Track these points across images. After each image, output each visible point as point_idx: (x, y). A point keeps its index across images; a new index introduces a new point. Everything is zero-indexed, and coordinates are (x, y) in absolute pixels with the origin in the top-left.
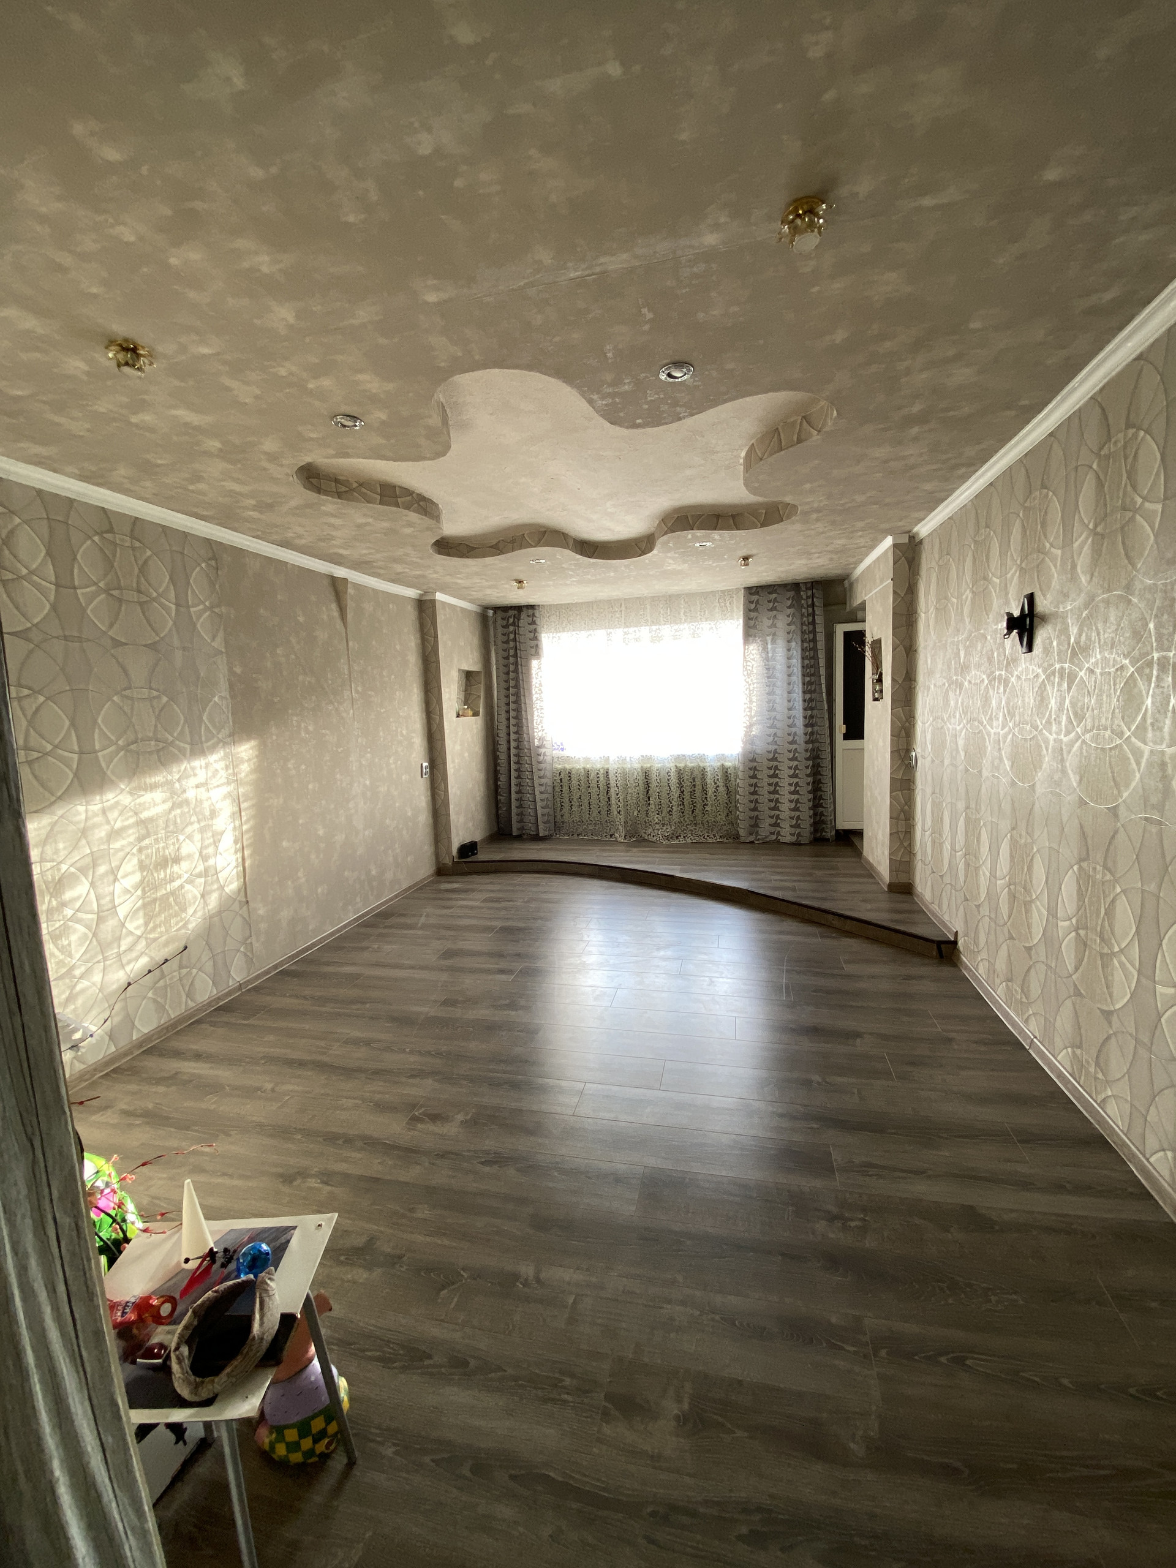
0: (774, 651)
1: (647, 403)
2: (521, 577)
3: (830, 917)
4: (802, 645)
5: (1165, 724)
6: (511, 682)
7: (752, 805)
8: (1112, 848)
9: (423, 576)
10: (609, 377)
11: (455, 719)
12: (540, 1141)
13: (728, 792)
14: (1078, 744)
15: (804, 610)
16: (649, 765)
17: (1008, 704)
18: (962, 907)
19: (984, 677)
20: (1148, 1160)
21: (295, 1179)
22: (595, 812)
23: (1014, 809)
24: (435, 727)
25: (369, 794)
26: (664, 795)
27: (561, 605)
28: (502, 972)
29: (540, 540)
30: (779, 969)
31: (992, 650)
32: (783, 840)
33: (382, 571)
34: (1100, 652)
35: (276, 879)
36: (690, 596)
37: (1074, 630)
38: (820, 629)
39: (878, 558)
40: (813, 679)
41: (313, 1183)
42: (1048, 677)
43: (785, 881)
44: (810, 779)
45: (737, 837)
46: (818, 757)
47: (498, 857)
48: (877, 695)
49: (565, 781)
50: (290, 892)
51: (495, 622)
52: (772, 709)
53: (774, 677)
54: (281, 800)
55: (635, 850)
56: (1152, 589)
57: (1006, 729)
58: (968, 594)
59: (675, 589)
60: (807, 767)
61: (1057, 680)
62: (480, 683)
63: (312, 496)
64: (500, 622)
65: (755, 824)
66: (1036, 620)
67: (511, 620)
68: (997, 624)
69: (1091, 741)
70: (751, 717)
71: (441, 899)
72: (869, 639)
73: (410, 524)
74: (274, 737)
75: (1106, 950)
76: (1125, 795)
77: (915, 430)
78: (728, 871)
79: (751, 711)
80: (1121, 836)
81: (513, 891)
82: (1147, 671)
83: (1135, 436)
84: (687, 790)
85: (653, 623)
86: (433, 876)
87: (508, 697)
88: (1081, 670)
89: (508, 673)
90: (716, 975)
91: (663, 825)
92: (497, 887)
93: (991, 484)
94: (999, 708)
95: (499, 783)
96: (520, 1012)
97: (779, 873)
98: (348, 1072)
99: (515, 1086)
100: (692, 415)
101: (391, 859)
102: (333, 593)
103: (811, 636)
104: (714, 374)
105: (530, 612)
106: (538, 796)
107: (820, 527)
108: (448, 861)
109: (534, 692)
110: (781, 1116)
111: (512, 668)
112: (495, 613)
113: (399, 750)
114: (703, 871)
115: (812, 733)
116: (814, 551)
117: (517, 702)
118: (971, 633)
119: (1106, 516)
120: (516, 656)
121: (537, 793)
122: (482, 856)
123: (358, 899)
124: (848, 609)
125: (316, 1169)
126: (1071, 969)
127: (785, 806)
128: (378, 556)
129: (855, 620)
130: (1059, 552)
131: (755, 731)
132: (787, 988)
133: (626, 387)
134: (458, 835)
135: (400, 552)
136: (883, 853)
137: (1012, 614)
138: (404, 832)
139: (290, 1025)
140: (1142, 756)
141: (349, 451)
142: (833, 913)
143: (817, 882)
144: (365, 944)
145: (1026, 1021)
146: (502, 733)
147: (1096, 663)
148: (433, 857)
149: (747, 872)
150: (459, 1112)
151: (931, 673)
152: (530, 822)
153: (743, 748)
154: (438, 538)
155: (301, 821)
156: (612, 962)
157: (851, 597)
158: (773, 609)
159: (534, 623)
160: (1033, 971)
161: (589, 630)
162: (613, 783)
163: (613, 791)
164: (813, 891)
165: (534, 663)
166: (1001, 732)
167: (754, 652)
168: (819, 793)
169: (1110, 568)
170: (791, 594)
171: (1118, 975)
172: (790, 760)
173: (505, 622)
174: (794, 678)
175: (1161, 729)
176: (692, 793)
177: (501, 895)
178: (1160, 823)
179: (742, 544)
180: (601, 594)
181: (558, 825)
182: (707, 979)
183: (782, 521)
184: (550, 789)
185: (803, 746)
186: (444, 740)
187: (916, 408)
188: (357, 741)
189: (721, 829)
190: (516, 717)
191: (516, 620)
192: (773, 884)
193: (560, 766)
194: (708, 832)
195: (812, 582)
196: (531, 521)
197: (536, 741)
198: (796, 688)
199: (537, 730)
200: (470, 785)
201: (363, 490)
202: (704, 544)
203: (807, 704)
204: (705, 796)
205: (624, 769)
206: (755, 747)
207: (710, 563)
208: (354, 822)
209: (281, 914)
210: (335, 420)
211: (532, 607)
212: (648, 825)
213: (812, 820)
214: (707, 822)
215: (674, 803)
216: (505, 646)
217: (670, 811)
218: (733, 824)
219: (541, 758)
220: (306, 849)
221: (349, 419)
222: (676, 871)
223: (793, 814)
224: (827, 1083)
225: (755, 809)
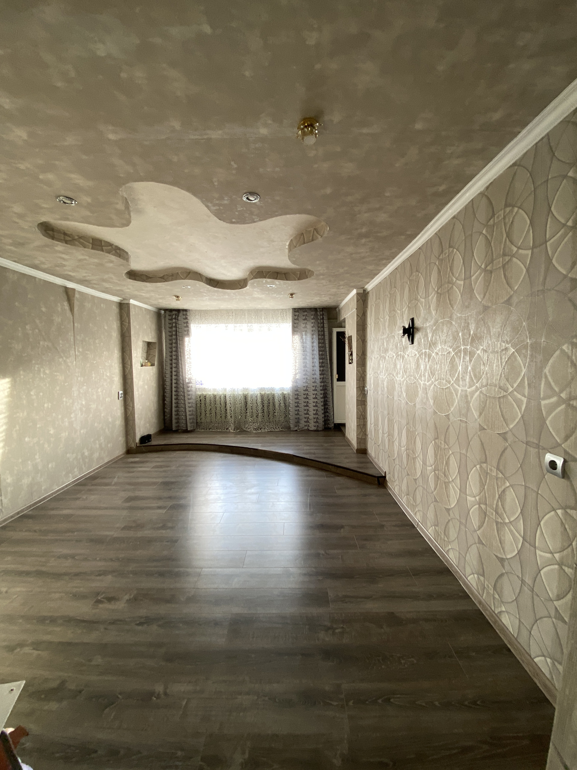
0: (306, 339)
1: (237, 211)
2: (178, 294)
3: (330, 467)
4: (318, 337)
5: (467, 377)
6: (173, 348)
7: (297, 412)
8: (447, 433)
9: (122, 291)
10: (216, 195)
11: (140, 367)
12: (174, 606)
13: (285, 406)
14: (433, 386)
15: (319, 321)
16: (247, 393)
17: (404, 367)
18: (387, 460)
19: (394, 354)
20: (467, 579)
21: (16, 649)
22: (219, 417)
23: (407, 415)
24: (127, 371)
25: (84, 409)
26: (254, 408)
27: (201, 310)
28: (160, 508)
29: (187, 276)
30: (306, 495)
31: (397, 342)
32: (311, 429)
33: (95, 286)
34: (441, 346)
35: (20, 460)
36: (267, 311)
37: (430, 335)
38: (326, 330)
39: (350, 299)
40: (323, 353)
42: (420, 356)
43: (311, 449)
44: (323, 400)
45: (289, 428)
46: (326, 389)
47: (163, 442)
48: (350, 361)
49: (203, 402)
50: (30, 468)
51: (165, 317)
52: (305, 366)
53: (306, 351)
54: (25, 414)
55: (239, 436)
56: (460, 318)
57: (404, 379)
58: (387, 317)
59: (259, 307)
60: (321, 394)
61: (423, 357)
62: (155, 349)
63: (48, 241)
64: (167, 317)
65: (298, 422)
66: (415, 330)
67: (174, 317)
68: (399, 331)
69: (438, 385)
70: (296, 370)
71: (128, 467)
72: (347, 336)
73: (112, 262)
74: (22, 377)
75: (447, 480)
76: (452, 409)
77: (363, 241)
78: (284, 446)
79: (296, 367)
80: (451, 428)
81: (170, 461)
82: (459, 354)
83: (453, 251)
84: (266, 405)
85: (249, 322)
86: (124, 454)
87: (171, 356)
88: (433, 353)
89: (171, 344)
90: (276, 501)
91: (254, 423)
92: (161, 459)
93: (396, 269)
94: (400, 369)
95: (165, 402)
96: (169, 531)
97: (308, 446)
98: (57, 576)
99: (162, 574)
100: (261, 221)
101: (98, 446)
102: (66, 296)
103: (322, 333)
104: (270, 201)
105: (185, 313)
106: (188, 409)
107: (324, 282)
108: (133, 446)
109: (186, 354)
110: (305, 574)
111: (174, 341)
112: (165, 312)
113: (105, 384)
114: (272, 446)
115: (323, 378)
116: (322, 293)
117: (177, 359)
118: (388, 335)
119: (441, 285)
120: (176, 335)
121: (187, 407)
122: (154, 442)
123: (76, 470)
124: (338, 322)
125: (30, 641)
126: (433, 489)
127: (312, 413)
128: (93, 278)
129: (341, 327)
130: (424, 300)
131: (298, 377)
132: (310, 505)
133: (226, 202)
134: (140, 431)
135: (106, 277)
136: (354, 434)
137: (405, 327)
138: (107, 430)
140: (458, 392)
141: (69, 217)
142: (332, 465)
143: (325, 449)
144: (78, 496)
145: (415, 514)
146: (168, 376)
147: (439, 350)
148: (125, 445)
149: (293, 446)
150: (126, 594)
151: (373, 352)
152: (183, 423)
153: (293, 385)
154: (128, 270)
155: (38, 426)
156: (222, 498)
157: (339, 315)
158: (305, 319)
159: (186, 318)
160: (417, 490)
161: (216, 324)
162: (228, 402)
163: (228, 406)
164: (323, 454)
165: (186, 339)
166: (402, 380)
167: (297, 339)
168: (327, 406)
169: (443, 308)
170: (313, 313)
171: (452, 492)
172: (313, 390)
173: (170, 318)
174: (315, 352)
175: (465, 380)
176: (268, 407)
177: (163, 464)
178: (466, 422)
179: (290, 287)
180: (222, 306)
181: (198, 424)
182: (271, 503)
183: (307, 278)
184: (194, 405)
185: (319, 384)
186: (132, 379)
187: (364, 230)
188: (78, 379)
189: (282, 425)
190: (176, 367)
191: (177, 317)
192: (305, 451)
193: (200, 393)
194: (276, 426)
195: (323, 308)
196: (182, 266)
197: (187, 380)
198: (316, 357)
199: (188, 374)
200: (148, 404)
201: (81, 240)
202: (272, 286)
203: (321, 364)
204: (274, 408)
205: (234, 395)
206: (297, 384)
207: (275, 295)
208: (74, 426)
209: (23, 481)
210: (59, 198)
211: (186, 310)
212: (246, 423)
213: (323, 419)
214: (275, 421)
215: (259, 412)
216: (170, 330)
217: (257, 416)
218: (288, 421)
219: (190, 389)
220: (41, 442)
221: (67, 199)
222: (259, 447)
223: (315, 416)
224: (327, 554)
225: (298, 414)
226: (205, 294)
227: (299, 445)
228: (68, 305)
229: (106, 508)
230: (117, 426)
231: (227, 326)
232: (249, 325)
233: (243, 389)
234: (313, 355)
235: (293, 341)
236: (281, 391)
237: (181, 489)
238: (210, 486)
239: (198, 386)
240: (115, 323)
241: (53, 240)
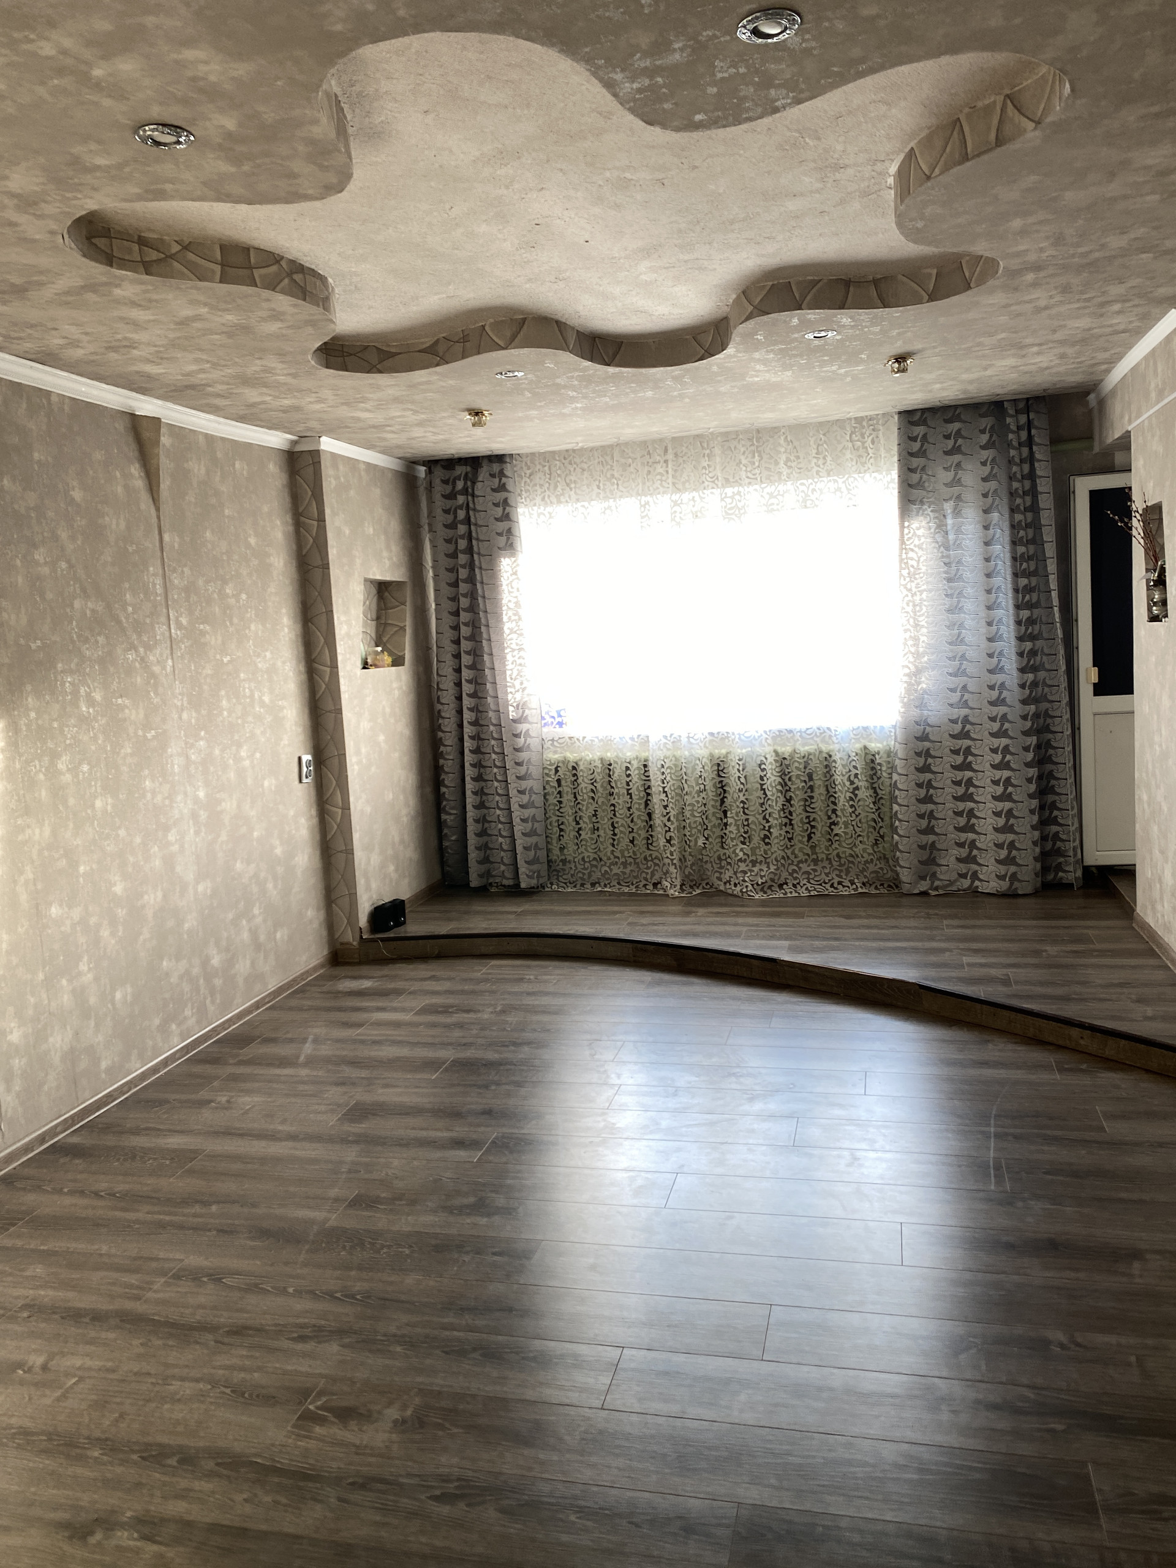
0: (958, 531)
1: (714, 83)
2: (479, 404)
3: (1075, 1032)
4: (1012, 518)
6: (462, 600)
7: (924, 823)
9: (297, 409)
10: (644, 40)
11: (359, 671)
12: (542, 1456)
13: (877, 799)
15: (1013, 452)
16: (724, 751)
21: (92, 1533)
22: (625, 841)
24: (322, 687)
25: (204, 815)
26: (754, 807)
27: (553, 453)
28: (459, 1143)
29: (514, 336)
30: (982, 1133)
32: (983, 888)
33: (218, 402)
35: (41, 976)
36: (799, 429)
38: (1045, 486)
39: (1153, 352)
40: (1034, 581)
41: (124, 1538)
43: (991, 966)
44: (1033, 772)
45: (895, 884)
46: (1046, 729)
47: (444, 929)
48: (1155, 610)
49: (567, 787)
50: (66, 999)
51: (430, 488)
52: (957, 640)
53: (960, 578)
54: (47, 830)
55: (701, 911)
59: (768, 417)
60: (1026, 749)
62: (404, 604)
63: (97, 270)
64: (439, 488)
65: (929, 859)
67: (460, 485)
70: (918, 655)
71: (340, 1009)
72: (1138, 504)
73: (276, 316)
74: (33, 715)
78: (880, 950)
79: (916, 645)
81: (473, 992)
84: (798, 797)
85: (727, 482)
86: (322, 966)
87: (456, 628)
89: (455, 584)
90: (863, 1146)
91: (754, 863)
92: (447, 985)
95: (443, 790)
96: (497, 1219)
97: (976, 951)
98: (183, 1332)
99: (491, 1355)
100: (799, 102)
101: (245, 935)
102: (134, 446)
103: (1027, 484)
104: (840, 25)
105: (496, 467)
106: (517, 814)
107: (1040, 296)
108: (350, 938)
109: (505, 619)
110: (994, 1407)
111: (463, 573)
112: (430, 472)
113: (258, 731)
114: (833, 949)
115: (1035, 684)
116: (1029, 341)
117: (475, 637)
120: (470, 550)
121: (515, 807)
122: (414, 927)
123: (187, 1013)
124: (1097, 449)
125: (129, 1514)
127: (987, 823)
128: (215, 375)
129: (1110, 469)
131: (925, 682)
132: (998, 1168)
133: (677, 56)
134: (368, 888)
135: (254, 367)
138: (270, 885)
139: (73, 1246)
141: (168, 187)
142: (1082, 1026)
143: (1050, 966)
144: (204, 1094)
146: (448, 697)
148: (325, 933)
149: (915, 950)
150: (390, 1404)
152: (502, 862)
154: (326, 339)
155: (82, 869)
156: (664, 1124)
157: (1101, 426)
158: (955, 450)
159: (502, 488)
161: (606, 498)
162: (656, 787)
163: (657, 799)
164: (1042, 984)
165: (505, 564)
167: (920, 532)
168: (1051, 798)
170: (987, 422)
172: (993, 735)
173: (448, 489)
174: (998, 581)
176: (808, 801)
177: (450, 1000)
179: (895, 333)
180: (628, 431)
181: (554, 866)
182: (846, 1153)
183: (969, 288)
184: (538, 800)
185: (1019, 709)
186: (339, 711)
188: (180, 718)
189: (864, 870)
190: (472, 667)
191: (469, 483)
192: (965, 973)
193: (556, 756)
194: (839, 876)
195: (1028, 399)
196: (498, 302)
197: (511, 709)
198: (1001, 598)
199: (512, 690)
200: (390, 796)
201: (191, 256)
202: (823, 334)
203: (1023, 628)
204: (832, 806)
205: (677, 759)
206: (925, 712)
207: (834, 368)
208: (178, 869)
209: (51, 1040)
210: (141, 133)
211: (499, 459)
212: (724, 863)
213: (1038, 850)
214: (838, 855)
215: (773, 822)
216: (450, 533)
217: (766, 837)
218: (888, 859)
219: (521, 741)
220: (93, 920)
221: (167, 130)
222: (781, 951)
223: (1001, 838)
224: (1078, 1345)
225: (929, 830)
226: (571, 393)
227: (942, 951)
228: (142, 474)
229: (293, 1137)
230: (299, 872)
231: (647, 503)
232: (730, 494)
233: (709, 738)
234: (989, 592)
235: (902, 542)
236: (857, 740)
237: (519, 1084)
238: (618, 1082)
239: (549, 732)
240: (278, 523)
241: (111, 266)
